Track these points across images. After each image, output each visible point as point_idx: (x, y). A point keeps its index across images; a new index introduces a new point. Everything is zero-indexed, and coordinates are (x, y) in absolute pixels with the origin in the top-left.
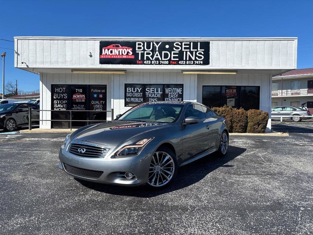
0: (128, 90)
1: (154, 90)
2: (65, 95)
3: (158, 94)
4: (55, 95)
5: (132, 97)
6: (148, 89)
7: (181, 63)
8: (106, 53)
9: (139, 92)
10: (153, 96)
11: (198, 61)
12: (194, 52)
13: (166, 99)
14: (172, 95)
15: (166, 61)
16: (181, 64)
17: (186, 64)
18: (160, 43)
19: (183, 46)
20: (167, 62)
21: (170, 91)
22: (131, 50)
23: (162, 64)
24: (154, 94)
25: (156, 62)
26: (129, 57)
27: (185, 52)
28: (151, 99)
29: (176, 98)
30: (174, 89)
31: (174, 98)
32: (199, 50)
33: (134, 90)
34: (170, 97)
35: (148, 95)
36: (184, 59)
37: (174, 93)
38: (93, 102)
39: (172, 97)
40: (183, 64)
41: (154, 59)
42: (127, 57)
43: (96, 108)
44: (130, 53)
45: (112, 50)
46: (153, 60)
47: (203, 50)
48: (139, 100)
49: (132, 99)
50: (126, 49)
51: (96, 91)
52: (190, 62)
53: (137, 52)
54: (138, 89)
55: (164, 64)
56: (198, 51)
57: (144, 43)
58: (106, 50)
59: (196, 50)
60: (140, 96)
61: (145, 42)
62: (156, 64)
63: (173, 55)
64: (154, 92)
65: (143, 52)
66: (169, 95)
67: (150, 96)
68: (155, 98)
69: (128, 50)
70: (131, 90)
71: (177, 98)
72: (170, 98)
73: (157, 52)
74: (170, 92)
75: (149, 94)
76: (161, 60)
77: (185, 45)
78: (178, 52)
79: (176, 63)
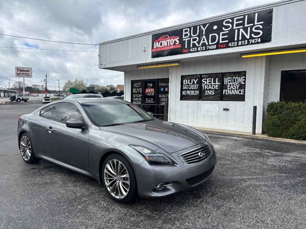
0: (184, 82)
1: (211, 80)
2: (141, 89)
3: (215, 85)
4: (134, 90)
5: (188, 90)
6: (204, 80)
7: (232, 45)
8: (157, 46)
9: (195, 83)
10: (210, 87)
11: (254, 40)
12: (249, 28)
13: (224, 90)
14: (232, 85)
15: (213, 45)
16: (231, 47)
17: (238, 46)
18: (208, 24)
19: (235, 23)
20: (215, 47)
21: (229, 80)
22: (178, 39)
23: (209, 49)
24: (211, 85)
25: (203, 48)
26: (176, 46)
27: (236, 31)
28: (207, 92)
29: (236, 89)
30: (234, 78)
31: (234, 90)
32: (256, 23)
33: (190, 82)
34: (229, 88)
35: (204, 87)
36: (236, 39)
37: (234, 84)
38: (160, 96)
39: (232, 89)
40: (234, 46)
41: (200, 45)
42: (174, 47)
43: (162, 101)
44: (177, 43)
45: (161, 42)
46: (200, 47)
47: (262, 22)
48: (195, 92)
49: (188, 92)
50: (174, 39)
51: (162, 84)
52: (243, 42)
53: (184, 40)
54: (194, 80)
55: (211, 49)
56: (254, 25)
57: (190, 28)
58: (157, 43)
59: (252, 24)
60: (196, 88)
61: (192, 27)
62: (203, 51)
63: (221, 37)
64: (211, 82)
65: (189, 39)
66: (228, 85)
67: (207, 87)
68: (212, 90)
69: (175, 39)
70: (188, 82)
71: (238, 90)
72: (230, 90)
73: (204, 36)
74: (230, 82)
75: (206, 86)
76: (207, 45)
77: (237, 20)
78: (228, 32)
79: (226, 46)
